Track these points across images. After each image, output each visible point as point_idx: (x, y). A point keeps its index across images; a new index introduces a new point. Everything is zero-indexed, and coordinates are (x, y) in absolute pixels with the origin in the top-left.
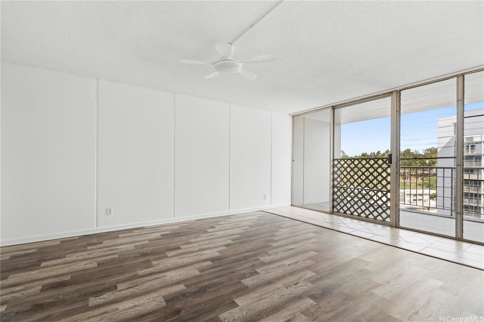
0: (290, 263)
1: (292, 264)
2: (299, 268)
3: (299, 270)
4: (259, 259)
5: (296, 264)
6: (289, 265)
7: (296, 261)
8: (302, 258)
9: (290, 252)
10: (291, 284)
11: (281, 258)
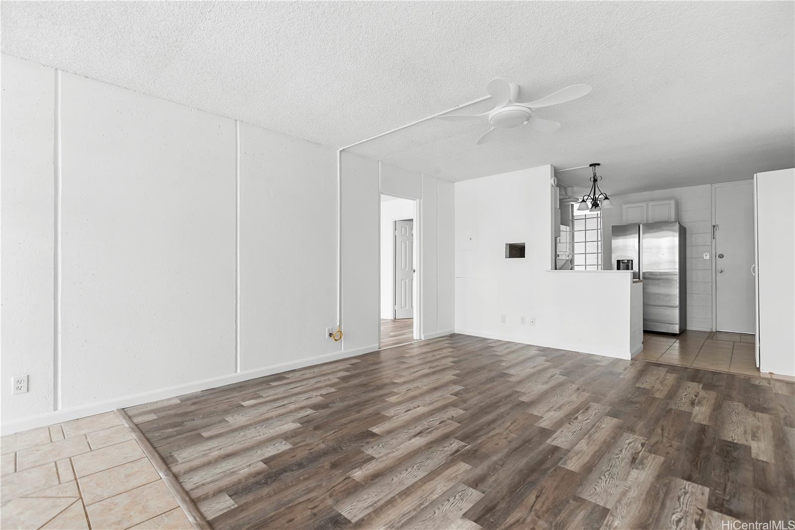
0: (418, 409)
1: (415, 408)
2: (405, 403)
3: (405, 402)
4: (464, 410)
5: (408, 409)
6: (419, 406)
7: (409, 412)
8: (399, 417)
9: (421, 429)
10: (414, 389)
11: (432, 414)
